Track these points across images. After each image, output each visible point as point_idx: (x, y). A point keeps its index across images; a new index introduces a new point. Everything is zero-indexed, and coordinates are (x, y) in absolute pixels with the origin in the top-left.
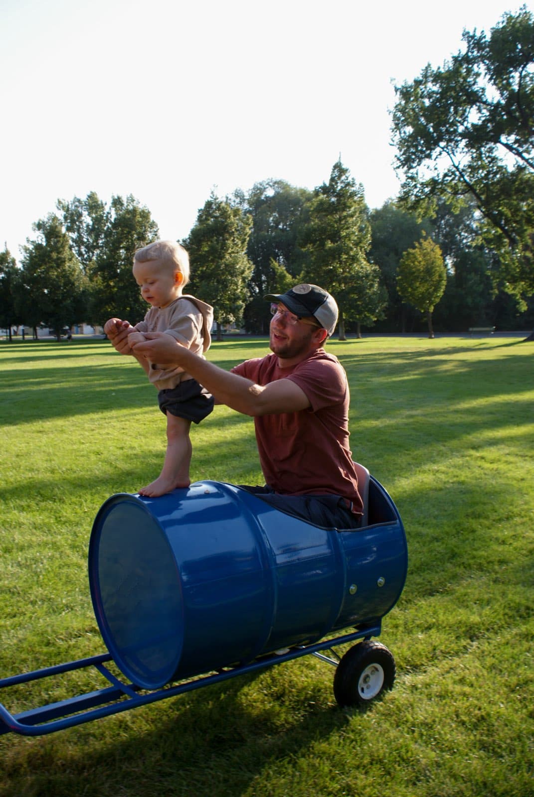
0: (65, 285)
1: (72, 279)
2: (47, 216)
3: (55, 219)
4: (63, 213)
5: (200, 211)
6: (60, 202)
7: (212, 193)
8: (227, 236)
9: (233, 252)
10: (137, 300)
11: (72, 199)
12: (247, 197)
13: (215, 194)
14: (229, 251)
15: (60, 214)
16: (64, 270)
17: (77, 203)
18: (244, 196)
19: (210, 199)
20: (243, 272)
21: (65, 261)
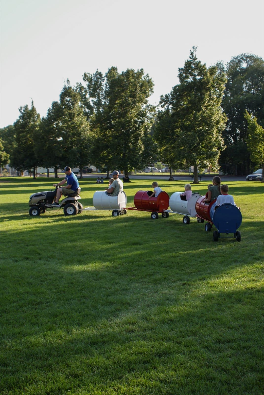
0: (74, 135)
1: (80, 130)
2: (76, 85)
3: (81, 88)
4: (87, 83)
5: (180, 70)
6: (85, 75)
7: (192, 54)
8: (204, 91)
9: (209, 105)
10: (127, 147)
11: (95, 73)
12: (226, 68)
13: (194, 55)
14: (205, 104)
15: (85, 84)
16: (73, 123)
17: (98, 76)
18: (223, 68)
19: (189, 59)
20: (218, 122)
21: (74, 116)
